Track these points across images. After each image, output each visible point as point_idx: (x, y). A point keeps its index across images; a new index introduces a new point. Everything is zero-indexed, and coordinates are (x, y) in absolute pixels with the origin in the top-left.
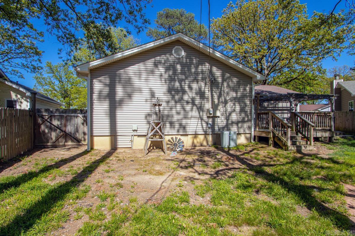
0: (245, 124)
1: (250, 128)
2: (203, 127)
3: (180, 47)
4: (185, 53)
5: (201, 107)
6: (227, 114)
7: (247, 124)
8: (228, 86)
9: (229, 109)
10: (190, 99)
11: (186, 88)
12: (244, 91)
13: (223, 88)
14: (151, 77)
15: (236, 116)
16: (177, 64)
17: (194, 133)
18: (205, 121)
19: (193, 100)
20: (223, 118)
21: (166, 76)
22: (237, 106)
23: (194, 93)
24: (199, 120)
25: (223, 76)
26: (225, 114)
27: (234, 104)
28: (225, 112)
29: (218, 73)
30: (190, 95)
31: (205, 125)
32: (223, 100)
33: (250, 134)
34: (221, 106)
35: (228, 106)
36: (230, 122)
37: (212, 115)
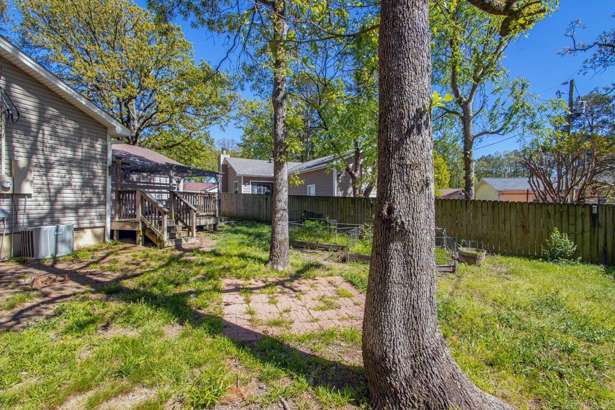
0: (94, 210)
1: (102, 217)
6: (52, 191)
7: (98, 210)
8: (54, 133)
9: (56, 182)
12: (90, 148)
13: (40, 135)
15: (72, 195)
20: (40, 199)
22: (74, 176)
25: (41, 111)
26: (46, 190)
27: (69, 172)
28: (45, 187)
29: (26, 101)
32: (42, 161)
33: (104, 227)
34: (37, 173)
35: (56, 175)
36: (58, 206)
37: (10, 192)
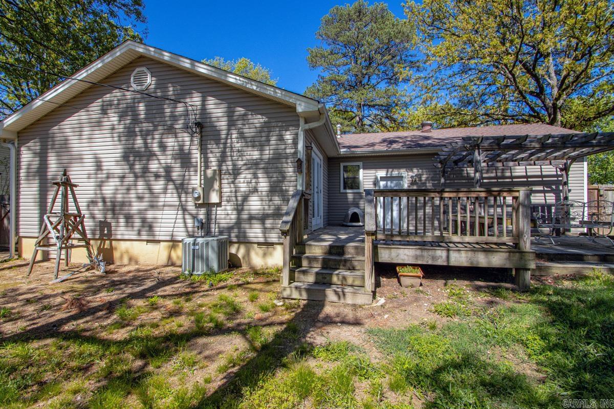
2: (186, 227)
3: (144, 69)
4: (154, 79)
5: (182, 184)
6: (240, 198)
8: (242, 136)
9: (243, 188)
10: (161, 170)
11: (155, 148)
12: (279, 142)
13: (229, 141)
14: (97, 134)
15: (259, 203)
16: (139, 102)
17: (168, 238)
18: (190, 214)
19: (168, 170)
20: (228, 208)
21: (120, 128)
22: (261, 180)
23: (170, 157)
24: (180, 212)
25: (230, 114)
26: (234, 199)
27: (255, 176)
28: (233, 194)
29: (217, 110)
30: (163, 161)
31: (190, 221)
32: (230, 167)
34: (226, 181)
35: (242, 180)
36: (245, 216)
37: (201, 202)
